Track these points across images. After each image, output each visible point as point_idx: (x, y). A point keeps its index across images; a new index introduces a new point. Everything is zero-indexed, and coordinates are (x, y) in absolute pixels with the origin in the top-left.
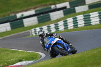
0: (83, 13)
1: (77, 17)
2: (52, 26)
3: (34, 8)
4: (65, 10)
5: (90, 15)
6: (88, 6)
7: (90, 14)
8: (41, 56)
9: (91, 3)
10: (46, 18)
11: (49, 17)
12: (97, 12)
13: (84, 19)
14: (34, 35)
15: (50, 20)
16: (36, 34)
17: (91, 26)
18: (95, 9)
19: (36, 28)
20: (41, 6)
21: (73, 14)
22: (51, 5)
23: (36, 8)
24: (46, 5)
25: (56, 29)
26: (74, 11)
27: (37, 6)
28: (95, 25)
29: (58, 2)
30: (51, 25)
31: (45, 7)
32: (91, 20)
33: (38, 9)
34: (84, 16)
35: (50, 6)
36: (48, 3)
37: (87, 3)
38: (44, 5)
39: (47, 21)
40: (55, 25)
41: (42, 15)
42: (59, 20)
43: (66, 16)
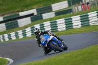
0: (50, 19)
1: (44, 23)
2: (20, 32)
3: (3, 15)
4: (32, 17)
5: (57, 22)
6: (54, 12)
7: (57, 20)
8: (9, 62)
9: (57, 9)
10: (14, 24)
11: (17, 24)
12: (63, 19)
13: (51, 25)
14: (2, 41)
15: (18, 26)
16: (4, 40)
17: (57, 32)
18: (62, 16)
19: (4, 35)
20: (9, 13)
21: (40, 21)
22: (19, 11)
23: (5, 14)
24: (14, 12)
25: (23, 35)
26: (41, 18)
27: (5, 13)
28: (62, 31)
29: (25, 9)
30: (18, 32)
31: (13, 14)
32: (57, 26)
33: (6, 16)
34: (51, 23)
35: (18, 13)
36: (16, 10)
37: (53, 10)
38: (12, 12)
39: (15, 27)
40: (23, 31)
41: (10, 22)
42: (26, 27)
43: (33, 23)
